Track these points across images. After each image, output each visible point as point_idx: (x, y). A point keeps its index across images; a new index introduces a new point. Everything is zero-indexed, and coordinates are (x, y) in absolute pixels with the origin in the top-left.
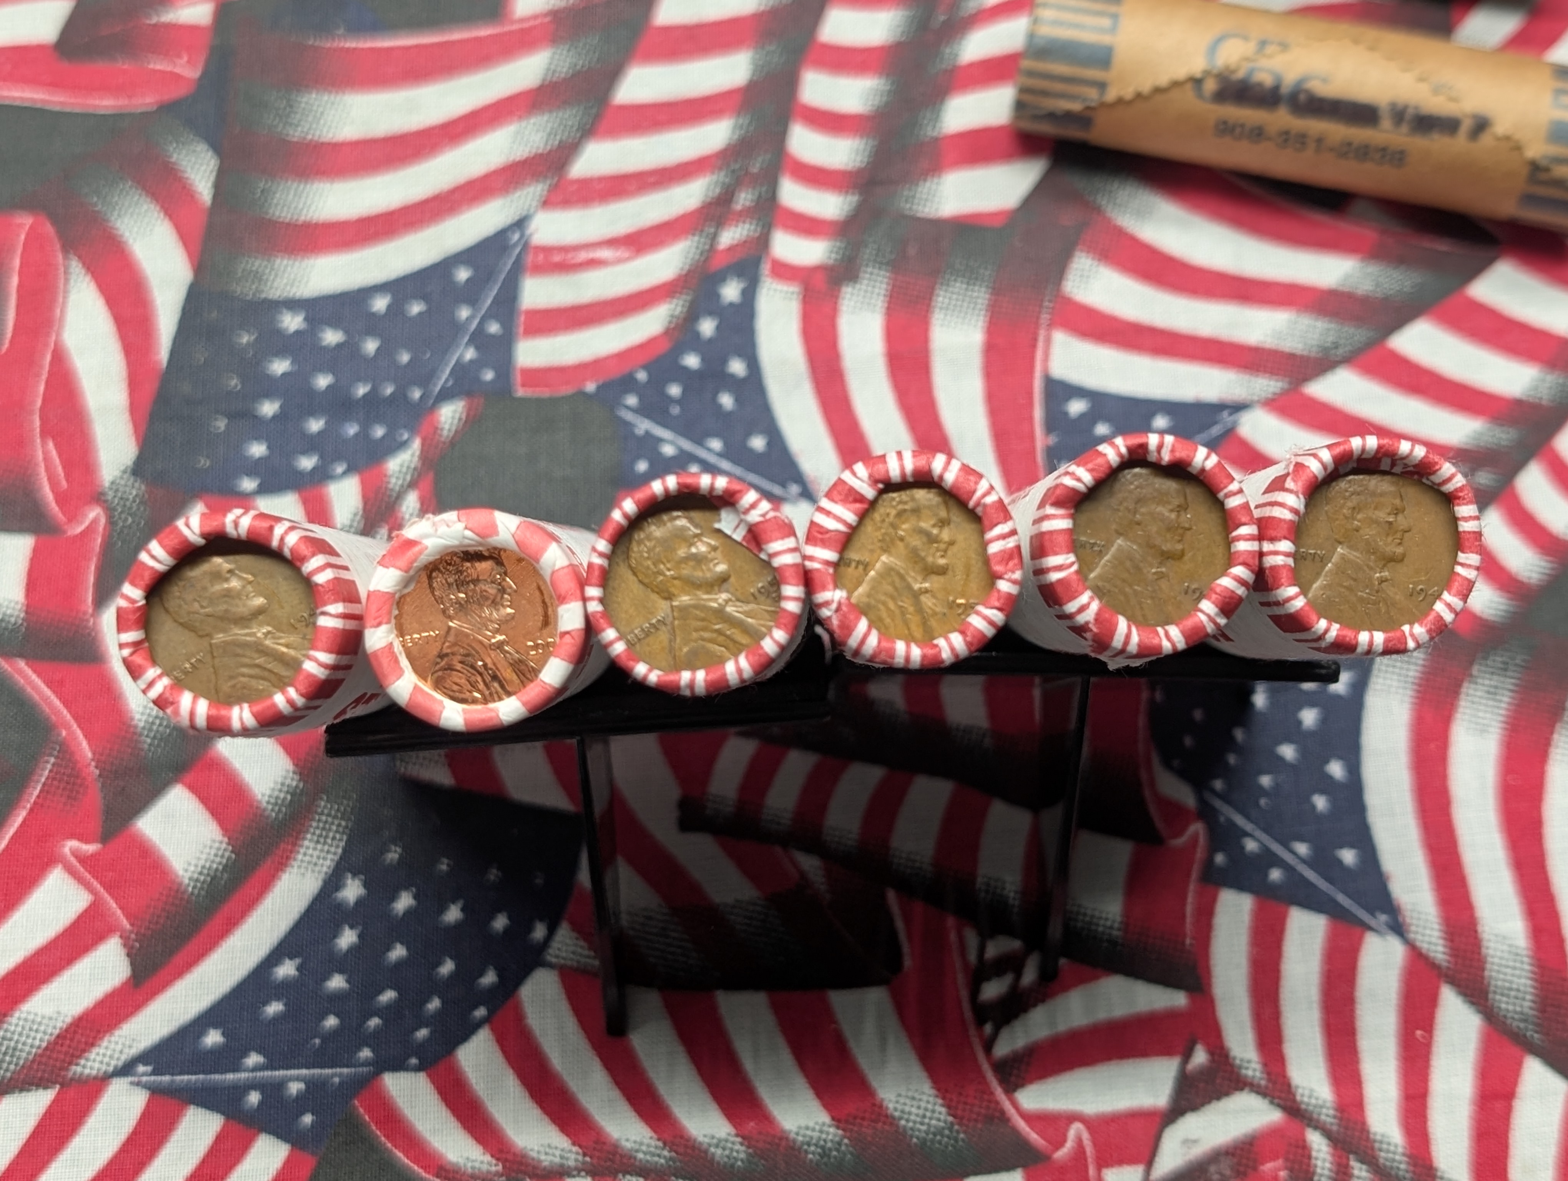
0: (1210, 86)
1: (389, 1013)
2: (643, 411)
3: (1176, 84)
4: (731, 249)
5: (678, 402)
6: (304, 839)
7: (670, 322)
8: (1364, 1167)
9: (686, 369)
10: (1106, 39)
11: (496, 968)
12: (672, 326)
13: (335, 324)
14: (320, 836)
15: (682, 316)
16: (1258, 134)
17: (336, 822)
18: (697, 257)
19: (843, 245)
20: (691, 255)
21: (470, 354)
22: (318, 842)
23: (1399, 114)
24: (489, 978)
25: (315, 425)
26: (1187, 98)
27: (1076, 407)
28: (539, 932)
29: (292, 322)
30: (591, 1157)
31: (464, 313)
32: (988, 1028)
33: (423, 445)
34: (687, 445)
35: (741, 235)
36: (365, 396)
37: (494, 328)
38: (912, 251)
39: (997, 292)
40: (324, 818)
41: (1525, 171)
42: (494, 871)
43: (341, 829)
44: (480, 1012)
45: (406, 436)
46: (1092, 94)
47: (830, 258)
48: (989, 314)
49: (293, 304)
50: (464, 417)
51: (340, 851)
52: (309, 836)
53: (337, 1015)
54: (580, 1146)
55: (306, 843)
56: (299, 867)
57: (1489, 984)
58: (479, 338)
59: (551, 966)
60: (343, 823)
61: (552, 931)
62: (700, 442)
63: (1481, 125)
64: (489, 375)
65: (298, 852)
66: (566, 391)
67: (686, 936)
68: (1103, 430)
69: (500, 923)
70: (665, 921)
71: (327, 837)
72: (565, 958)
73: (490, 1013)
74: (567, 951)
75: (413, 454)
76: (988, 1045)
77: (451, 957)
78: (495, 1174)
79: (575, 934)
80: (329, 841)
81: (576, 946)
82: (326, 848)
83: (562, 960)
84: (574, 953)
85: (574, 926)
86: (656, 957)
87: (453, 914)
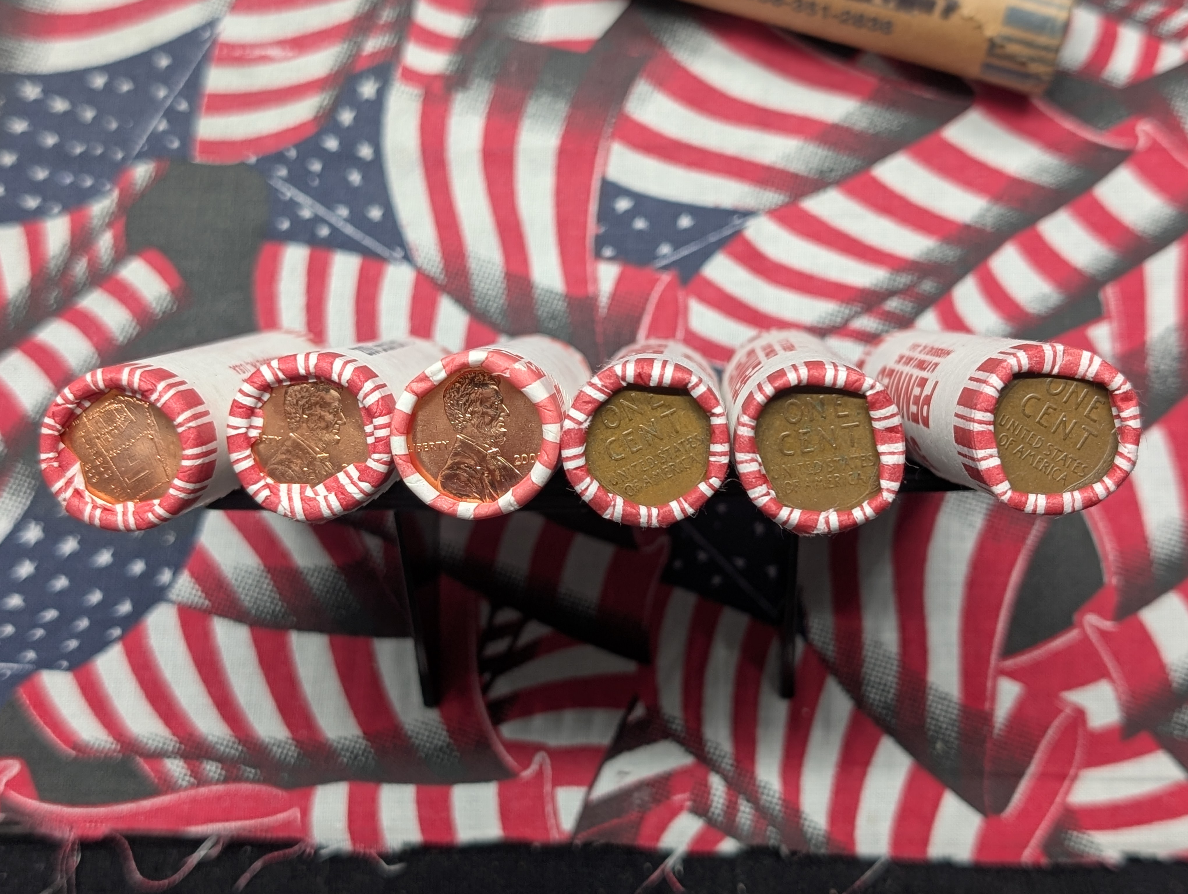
1: (52, 628)
2: (291, 180)
4: (373, 55)
5: (319, 176)
6: (4, 491)
7: (318, 112)
8: (750, 805)
9: (325, 151)
11: (132, 601)
12: (320, 114)
13: (62, 94)
14: (15, 490)
15: (328, 107)
16: (778, 0)
17: (28, 480)
18: (345, 61)
19: (459, 59)
20: (339, 60)
21: (163, 126)
22: (13, 494)
24: (125, 608)
25: (41, 174)
27: (622, 205)
28: (166, 576)
29: (31, 92)
30: (186, 746)
31: (162, 93)
32: (487, 676)
33: (121, 195)
34: (321, 211)
35: (381, 45)
36: (81, 154)
37: (183, 106)
38: (513, 68)
39: (574, 106)
40: (19, 476)
41: (985, 46)
43: (31, 486)
44: (117, 632)
45: (108, 187)
47: (447, 69)
48: (565, 124)
49: (34, 78)
50: (153, 175)
51: (28, 503)
52: (7, 489)
53: (14, 625)
54: (178, 737)
55: (5, 494)
57: (864, 679)
58: (171, 114)
59: (172, 602)
60: (33, 482)
61: (175, 575)
62: (331, 208)
63: (951, 8)
64: (176, 144)
66: (231, 161)
67: (275, 589)
68: (640, 224)
69: (138, 567)
70: (261, 576)
71: (20, 491)
72: (183, 597)
73: (124, 631)
74: (185, 592)
75: (113, 201)
76: (486, 688)
77: (100, 589)
78: (114, 751)
79: (193, 580)
80: (21, 494)
81: (193, 589)
82: (19, 499)
83: (180, 598)
84: (190, 594)
85: (193, 574)
86: (250, 602)
87: (105, 557)
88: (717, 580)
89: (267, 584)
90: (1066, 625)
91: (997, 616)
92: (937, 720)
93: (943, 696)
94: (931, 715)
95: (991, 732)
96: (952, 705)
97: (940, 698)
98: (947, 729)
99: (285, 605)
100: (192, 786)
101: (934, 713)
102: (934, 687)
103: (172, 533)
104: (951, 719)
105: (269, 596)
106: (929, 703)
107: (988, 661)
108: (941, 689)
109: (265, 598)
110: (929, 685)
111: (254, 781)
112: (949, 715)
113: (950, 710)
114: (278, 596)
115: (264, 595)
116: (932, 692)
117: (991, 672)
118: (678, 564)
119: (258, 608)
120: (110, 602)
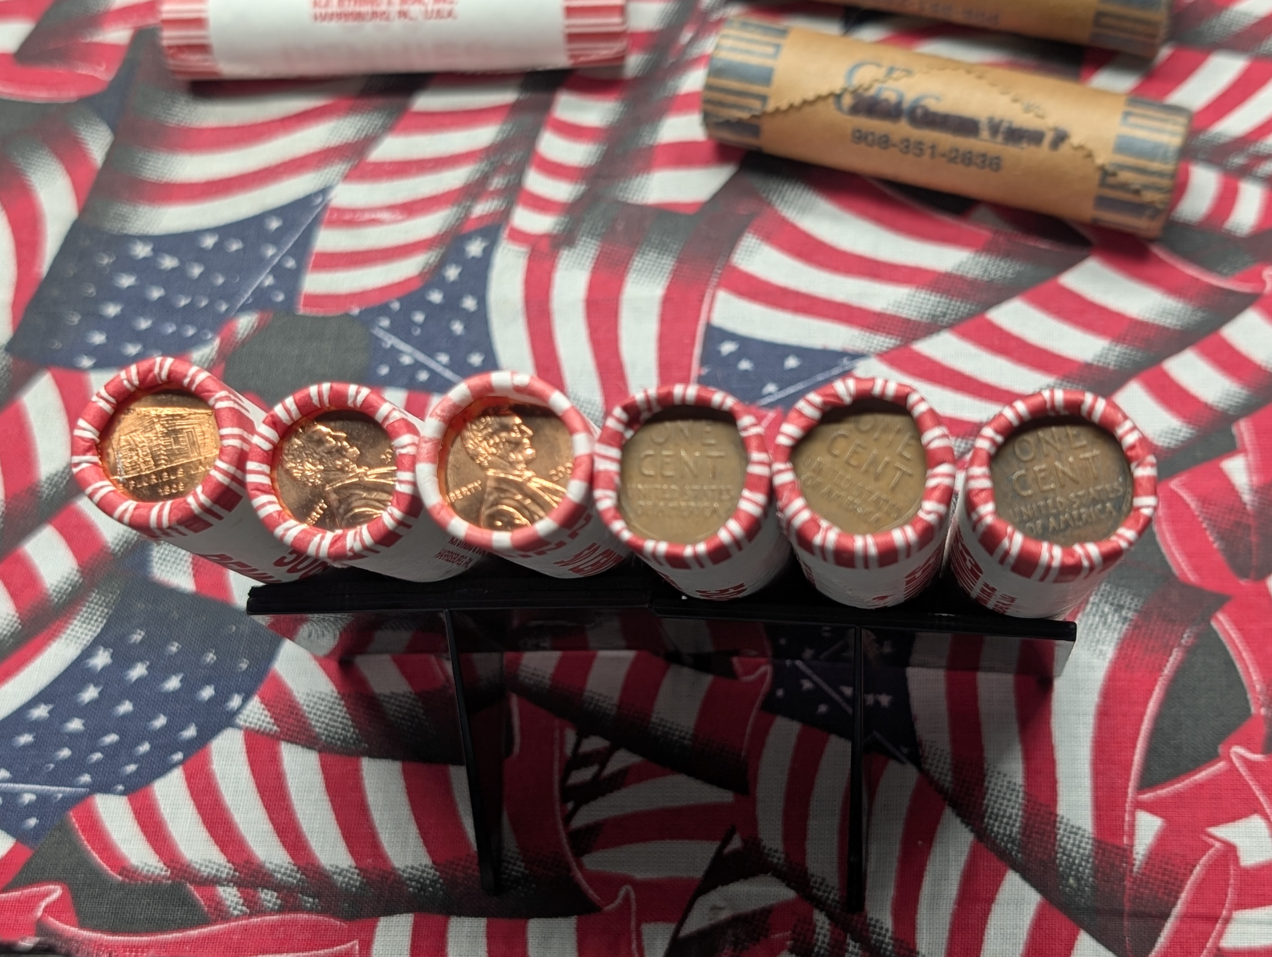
0: (848, 100)
1: (111, 752)
2: (391, 330)
3: (820, 98)
4: (481, 218)
5: (422, 326)
6: (75, 619)
7: (424, 268)
8: (858, 945)
9: (430, 303)
10: (769, 63)
11: (196, 726)
12: (426, 270)
13: (172, 252)
14: (87, 618)
15: (434, 264)
16: (885, 142)
17: (101, 609)
18: (453, 222)
19: (566, 220)
20: (448, 222)
21: (269, 281)
22: (84, 622)
23: (995, 128)
24: (190, 732)
25: (144, 324)
26: (829, 111)
27: (728, 348)
28: (235, 701)
29: (142, 251)
30: (239, 873)
31: (270, 251)
32: (570, 805)
33: (221, 343)
34: (422, 357)
35: (490, 208)
36: (185, 306)
37: (291, 263)
38: (620, 227)
39: (680, 261)
40: (92, 605)
41: (1097, 176)
42: (211, 655)
43: (103, 615)
44: (178, 756)
45: (210, 336)
46: (757, 105)
47: (554, 228)
48: (671, 276)
49: (145, 238)
50: (256, 325)
51: (99, 630)
52: (78, 617)
53: (70, 748)
54: (233, 864)
55: (75, 622)
56: (66, 639)
57: (985, 811)
58: (278, 271)
59: (239, 727)
60: (106, 610)
61: (245, 701)
62: (431, 355)
63: (1060, 137)
64: (280, 297)
65: (68, 628)
66: (334, 312)
67: (348, 715)
68: (745, 365)
69: (207, 693)
70: (334, 702)
71: (91, 619)
72: (251, 723)
73: (185, 757)
74: (254, 718)
75: (213, 349)
76: (568, 818)
77: (165, 714)
78: (164, 877)
79: (263, 706)
80: (92, 622)
81: (262, 714)
82: (89, 627)
83: (248, 724)
84: (259, 719)
85: (263, 700)
86: (320, 728)
87: (173, 683)
88: (823, 709)
89: (340, 711)
90: (1212, 757)
91: (1134, 747)
92: (1069, 856)
93: (1076, 828)
94: (1061, 850)
95: (1132, 869)
96: (1085, 839)
97: (1071, 832)
98: (1080, 865)
99: (357, 731)
100: (244, 915)
101: (1065, 848)
102: (1064, 820)
103: (245, 660)
104: (1083, 854)
105: (341, 723)
106: (1059, 837)
107: (1126, 793)
108: (1072, 823)
109: (338, 724)
110: (1059, 818)
111: (310, 911)
112: (1081, 851)
113: (1083, 845)
114: (350, 723)
115: (335, 721)
116: (1063, 826)
117: (1128, 805)
118: (780, 692)
119: (328, 734)
120: (174, 727)
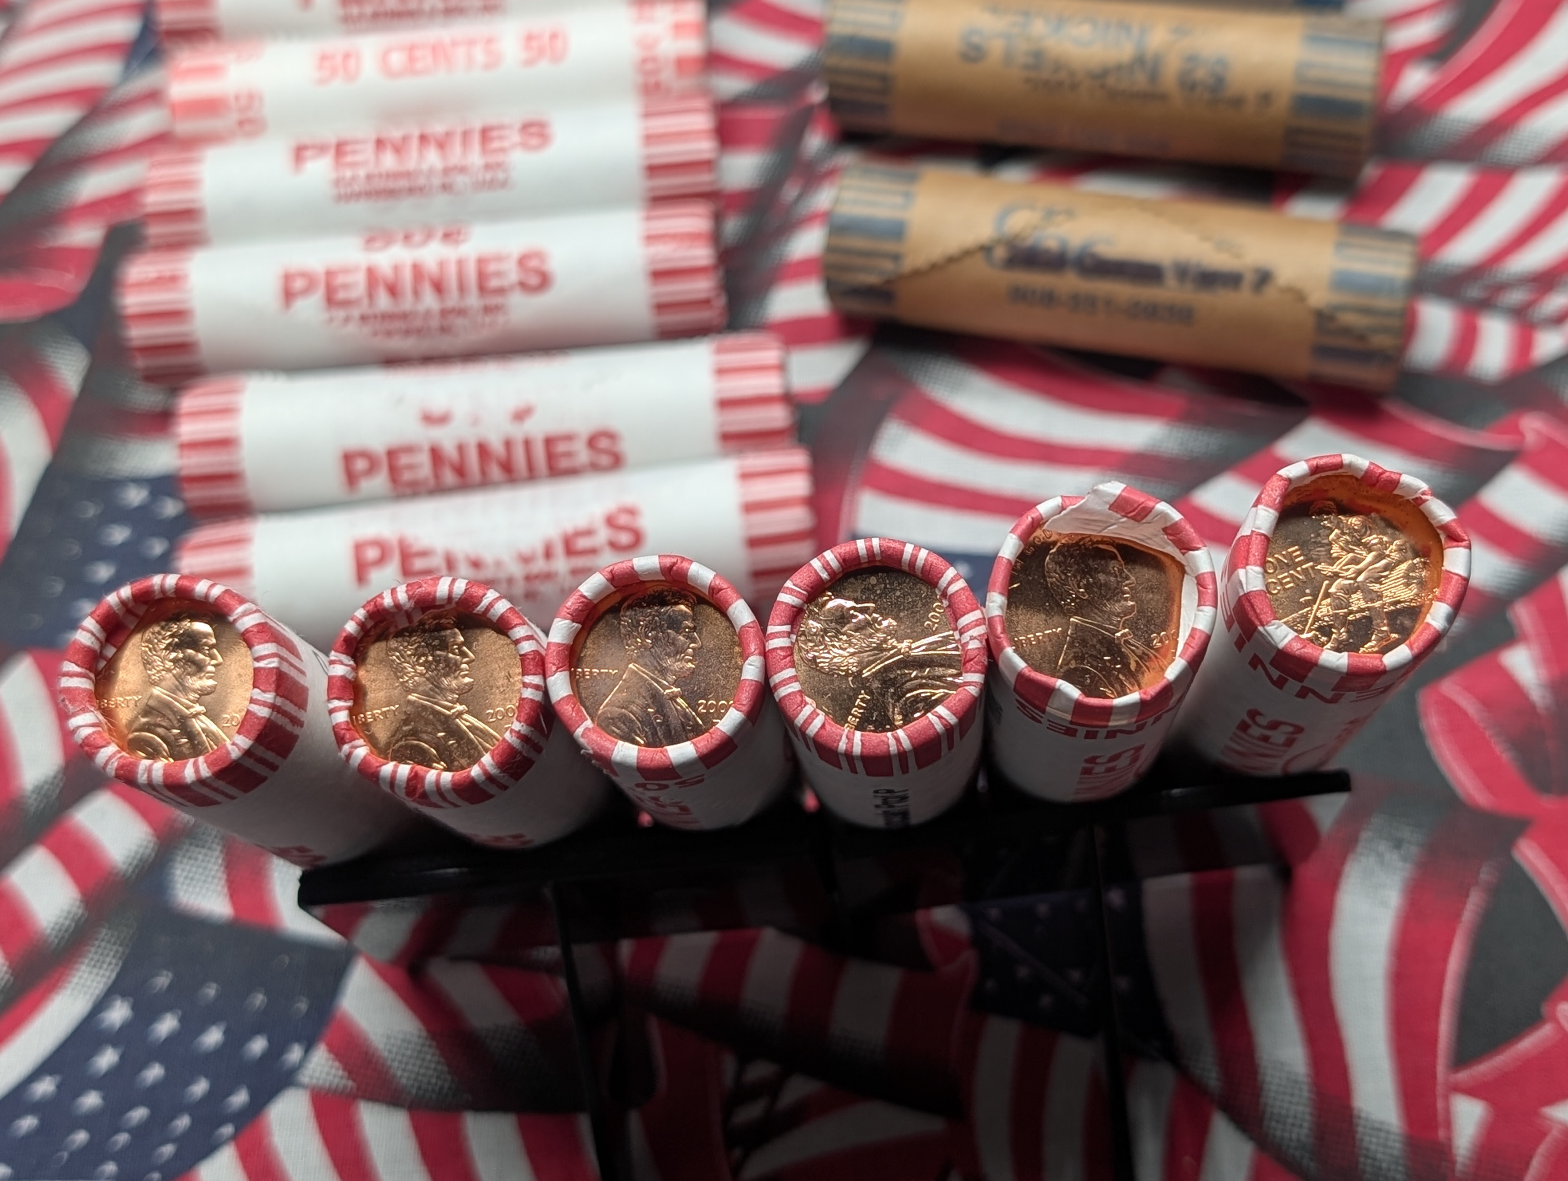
0: (1000, 253)
1: (140, 1131)
3: (967, 253)
6: (82, 963)
10: (899, 215)
11: (249, 1088)
13: (173, 495)
14: (98, 961)
16: (1049, 299)
17: (114, 948)
22: (94, 966)
23: (1183, 272)
24: (240, 1098)
26: (979, 267)
28: (295, 1054)
29: (135, 497)
32: (737, 1152)
39: (816, 456)
40: (103, 944)
41: (1312, 322)
42: (261, 996)
43: (118, 955)
44: (228, 1130)
46: (888, 266)
49: (140, 481)
51: (114, 975)
52: (87, 961)
53: (89, 1131)
55: (83, 967)
56: (73, 989)
57: (1264, 1111)
59: (303, 1086)
60: (121, 949)
61: (308, 1050)
63: (1264, 278)
65: (74, 976)
67: (442, 1060)
69: (258, 1046)
70: (423, 1045)
71: (103, 962)
72: (318, 1079)
73: (237, 1130)
74: (321, 1073)
76: (737, 1169)
77: (206, 1076)
79: (332, 1056)
80: (105, 966)
81: (331, 1067)
82: (102, 972)
83: (314, 1081)
84: (328, 1074)
85: (332, 1049)
86: (408, 1078)
87: (213, 1037)
88: (1046, 1001)
89: (431, 1055)
90: (1534, 1020)
91: (1437, 1015)
92: (1374, 1159)
93: (1377, 1125)
94: (1365, 1152)
95: (1453, 1171)
96: (1392, 1137)
97: (1373, 1129)
98: (1389, 1170)
99: (456, 1080)
101: (1368, 1150)
102: (1363, 1115)
103: (304, 999)
104: (1392, 1155)
105: (435, 1069)
106: (1358, 1136)
107: (1434, 1075)
108: (1373, 1117)
109: (431, 1072)
110: (1355, 1112)
112: (1389, 1151)
113: (1390, 1143)
114: (445, 1069)
115: (427, 1068)
116: (1362, 1122)
117: (1440, 1089)
118: (990, 984)
119: (419, 1088)
120: (217, 1094)
